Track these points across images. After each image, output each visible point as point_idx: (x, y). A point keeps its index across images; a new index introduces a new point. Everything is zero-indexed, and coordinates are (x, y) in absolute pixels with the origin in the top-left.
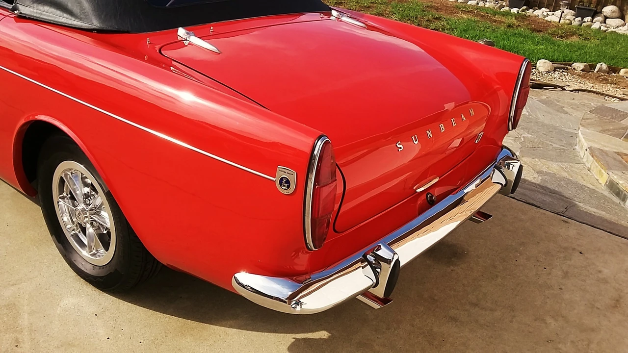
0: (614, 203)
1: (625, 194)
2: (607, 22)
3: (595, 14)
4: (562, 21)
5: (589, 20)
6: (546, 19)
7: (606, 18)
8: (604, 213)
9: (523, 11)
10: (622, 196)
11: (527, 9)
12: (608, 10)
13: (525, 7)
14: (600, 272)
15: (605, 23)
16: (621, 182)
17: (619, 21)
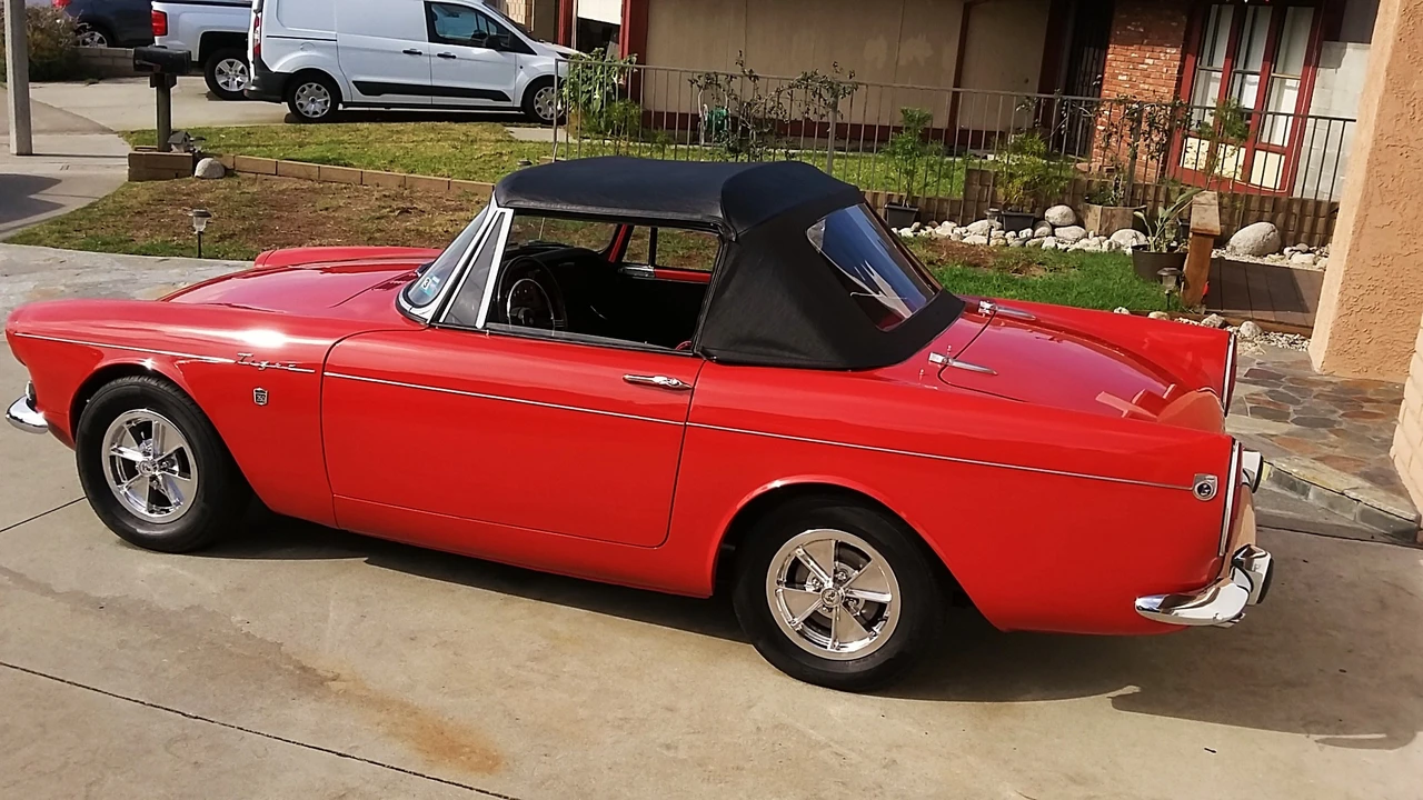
0: (1292, 499)
1: (1305, 486)
2: (1057, 233)
3: (1035, 222)
4: (993, 242)
5: (1029, 235)
6: (964, 241)
7: (1054, 227)
8: (1291, 513)
9: (917, 230)
10: (1300, 488)
11: (922, 227)
12: (1055, 213)
13: (917, 224)
14: (1341, 577)
15: (1054, 235)
16: (1295, 470)
17: (1076, 231)
